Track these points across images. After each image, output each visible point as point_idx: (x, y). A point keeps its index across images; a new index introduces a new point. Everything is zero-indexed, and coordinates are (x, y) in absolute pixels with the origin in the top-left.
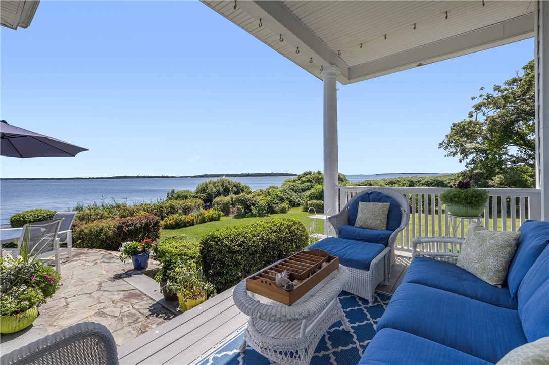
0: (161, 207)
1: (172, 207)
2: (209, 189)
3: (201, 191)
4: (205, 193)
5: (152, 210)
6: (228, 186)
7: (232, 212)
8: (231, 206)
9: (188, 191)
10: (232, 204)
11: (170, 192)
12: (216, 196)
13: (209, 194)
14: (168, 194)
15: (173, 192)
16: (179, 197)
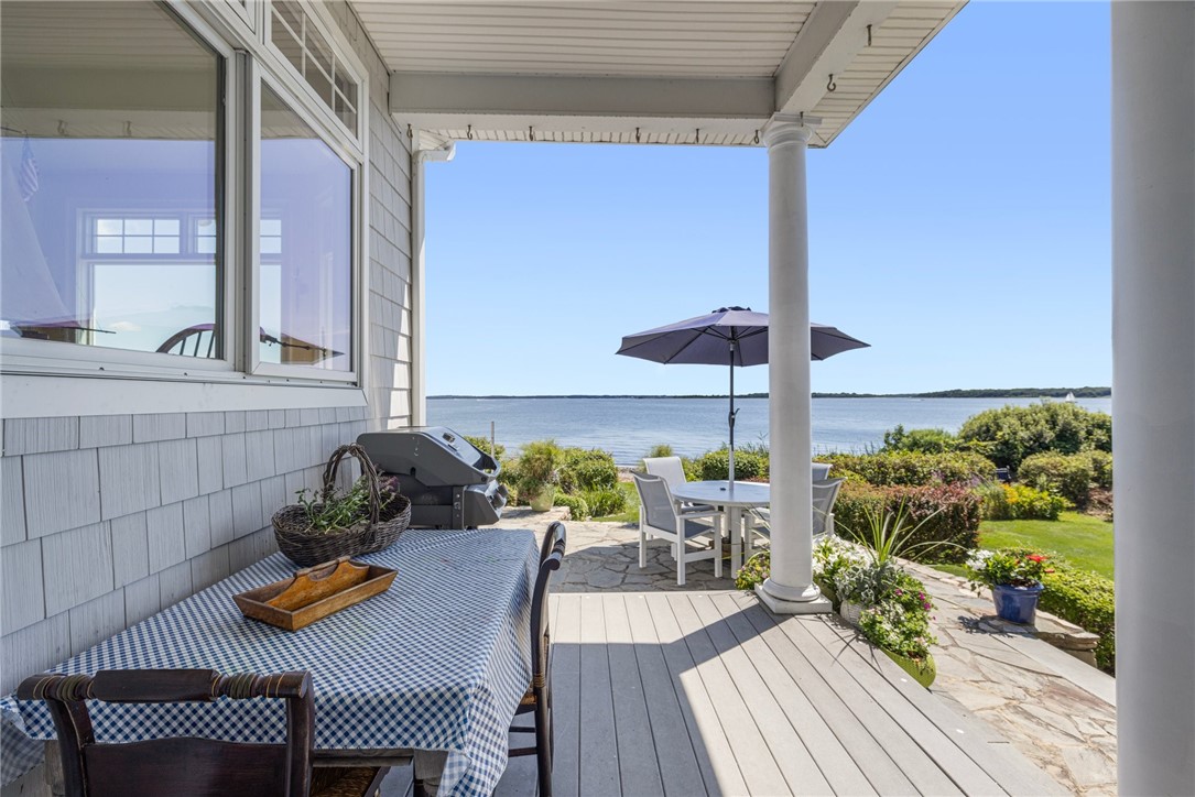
0: (881, 465)
1: (911, 469)
2: (1006, 430)
3: (979, 434)
4: (993, 439)
5: (863, 469)
6: (1074, 424)
7: (1100, 502)
8: (1093, 485)
9: (940, 433)
10: (1095, 480)
11: (892, 431)
12: (1030, 451)
13: (1006, 443)
14: (888, 435)
15: (900, 431)
16: (914, 445)
